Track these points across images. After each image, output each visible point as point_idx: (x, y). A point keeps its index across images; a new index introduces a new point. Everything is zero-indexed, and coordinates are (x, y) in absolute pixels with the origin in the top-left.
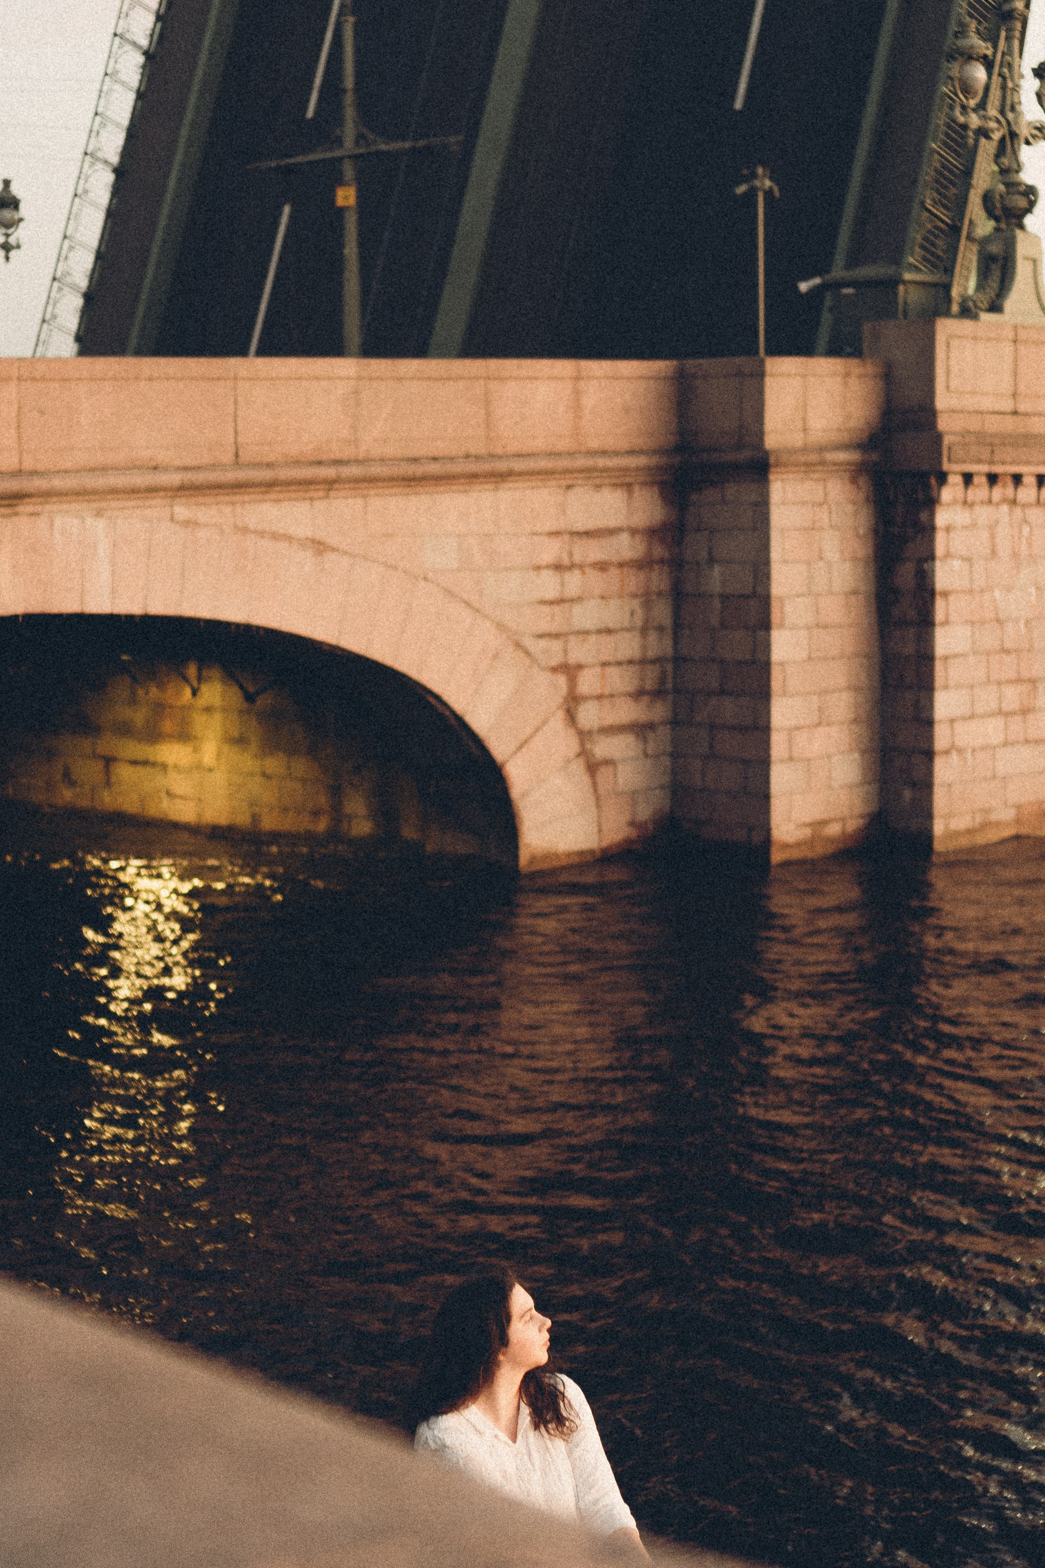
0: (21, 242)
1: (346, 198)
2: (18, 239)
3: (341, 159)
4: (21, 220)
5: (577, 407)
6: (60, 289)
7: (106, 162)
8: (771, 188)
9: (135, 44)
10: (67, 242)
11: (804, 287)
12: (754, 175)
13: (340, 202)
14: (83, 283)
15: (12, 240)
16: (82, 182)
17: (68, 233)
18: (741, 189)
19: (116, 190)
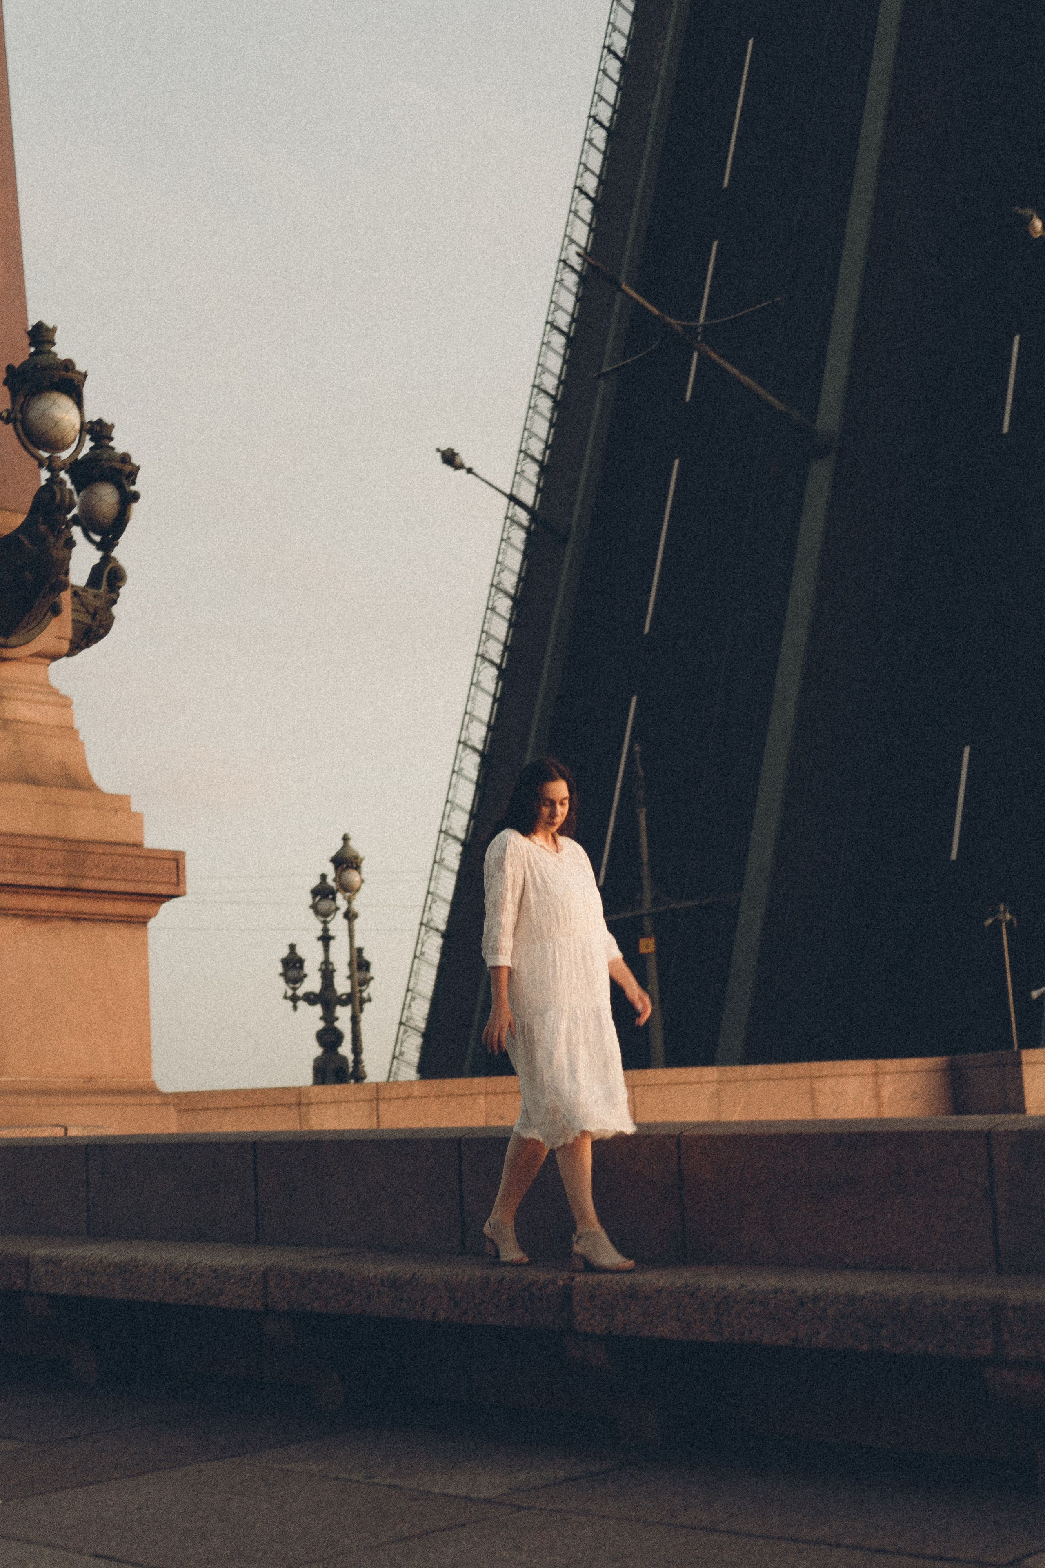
0: (372, 996)
1: (647, 946)
2: (369, 995)
3: (641, 916)
4: (372, 978)
5: (877, 1095)
6: (405, 1032)
7: (437, 930)
8: (1011, 921)
9: (455, 838)
10: (410, 994)
11: (1035, 994)
12: (998, 912)
13: (643, 950)
14: (422, 1025)
15: (365, 995)
16: (419, 946)
17: (411, 987)
18: (989, 921)
19: (445, 951)
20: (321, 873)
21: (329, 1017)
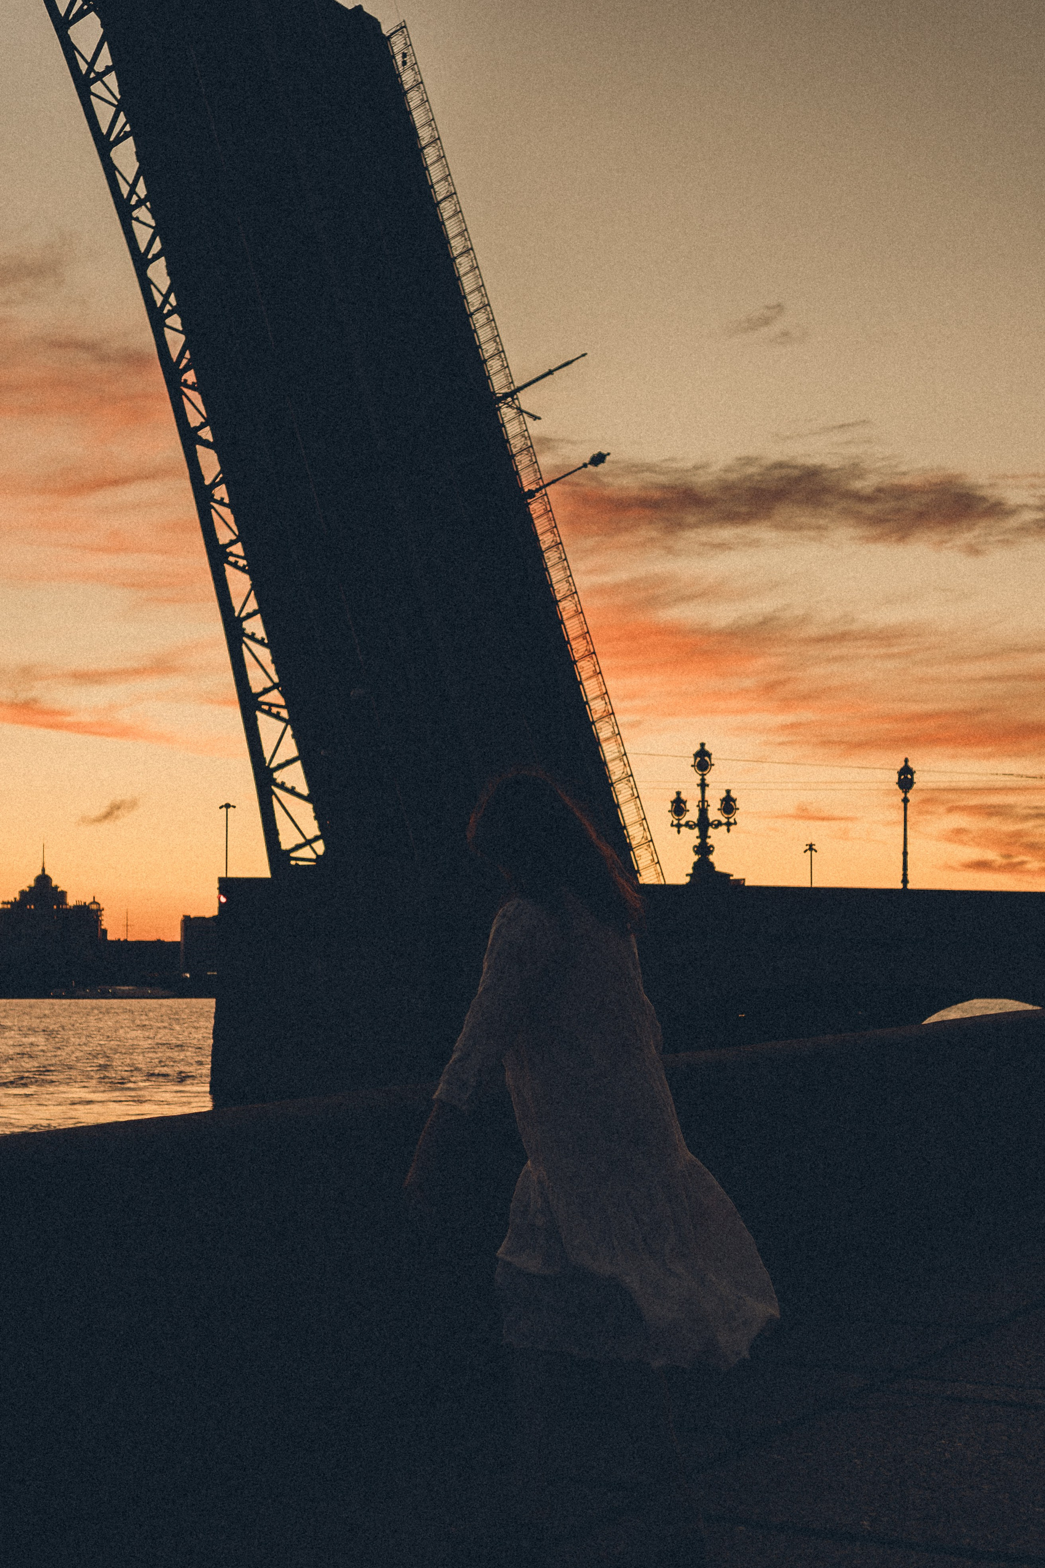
20: (701, 742)
21: (703, 836)
